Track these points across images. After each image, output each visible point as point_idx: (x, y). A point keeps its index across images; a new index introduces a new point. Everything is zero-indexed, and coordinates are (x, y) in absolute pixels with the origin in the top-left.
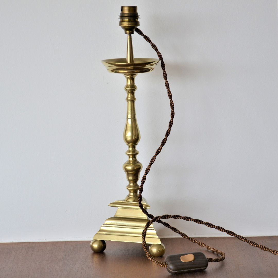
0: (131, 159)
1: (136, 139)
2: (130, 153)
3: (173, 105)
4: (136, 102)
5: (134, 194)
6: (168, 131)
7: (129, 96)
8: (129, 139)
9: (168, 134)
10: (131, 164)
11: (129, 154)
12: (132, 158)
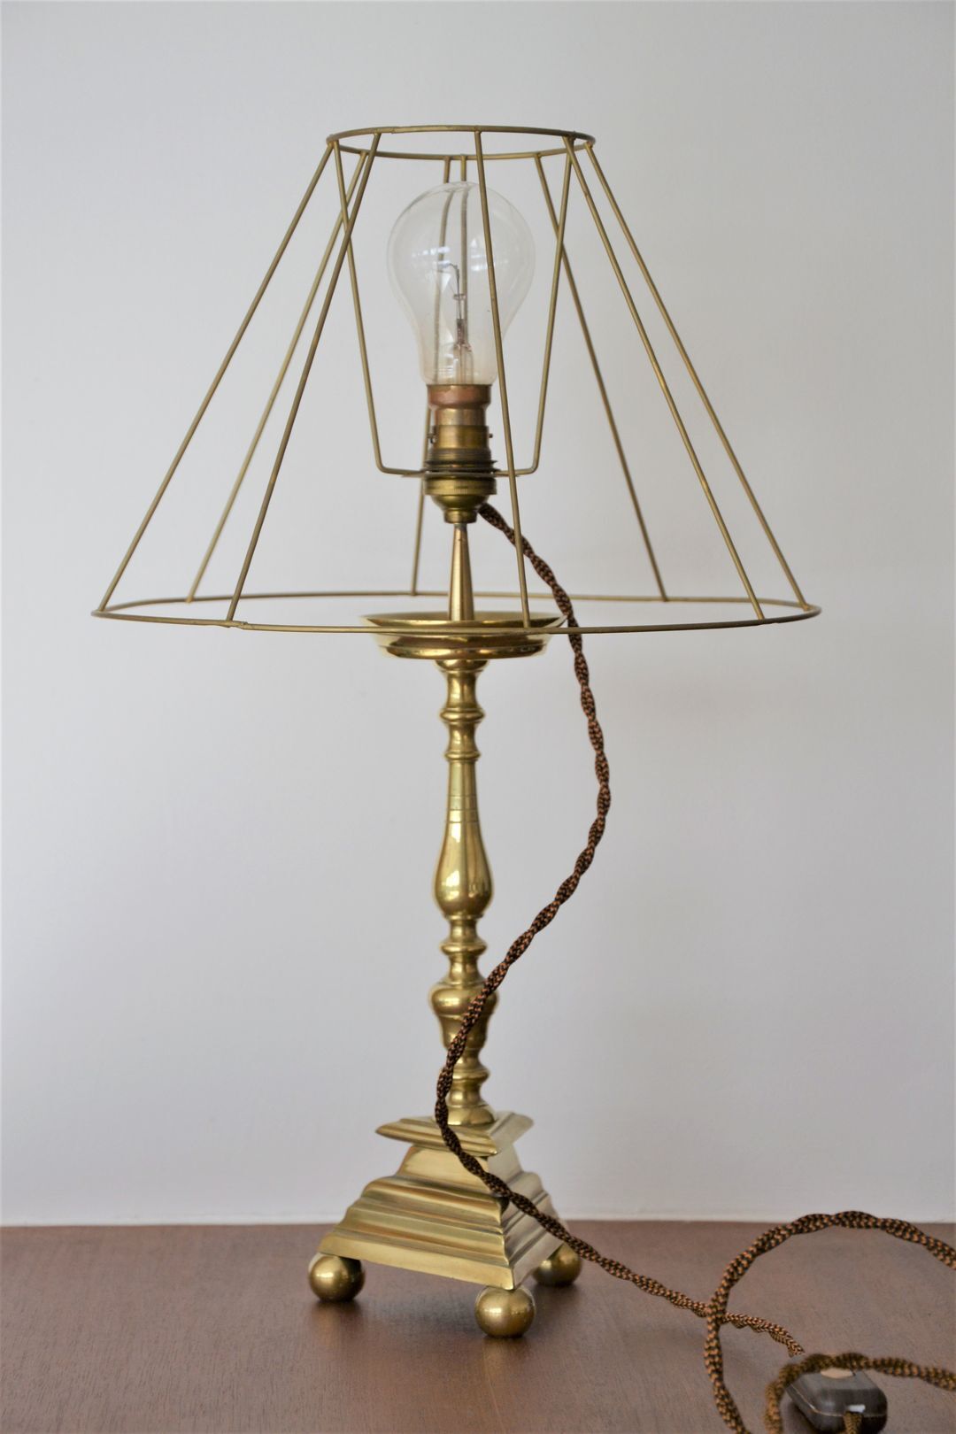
0: (458, 969)
1: (478, 897)
2: (456, 949)
5: (467, 1095)
7: (457, 741)
8: (453, 895)
10: (460, 988)
11: (453, 949)
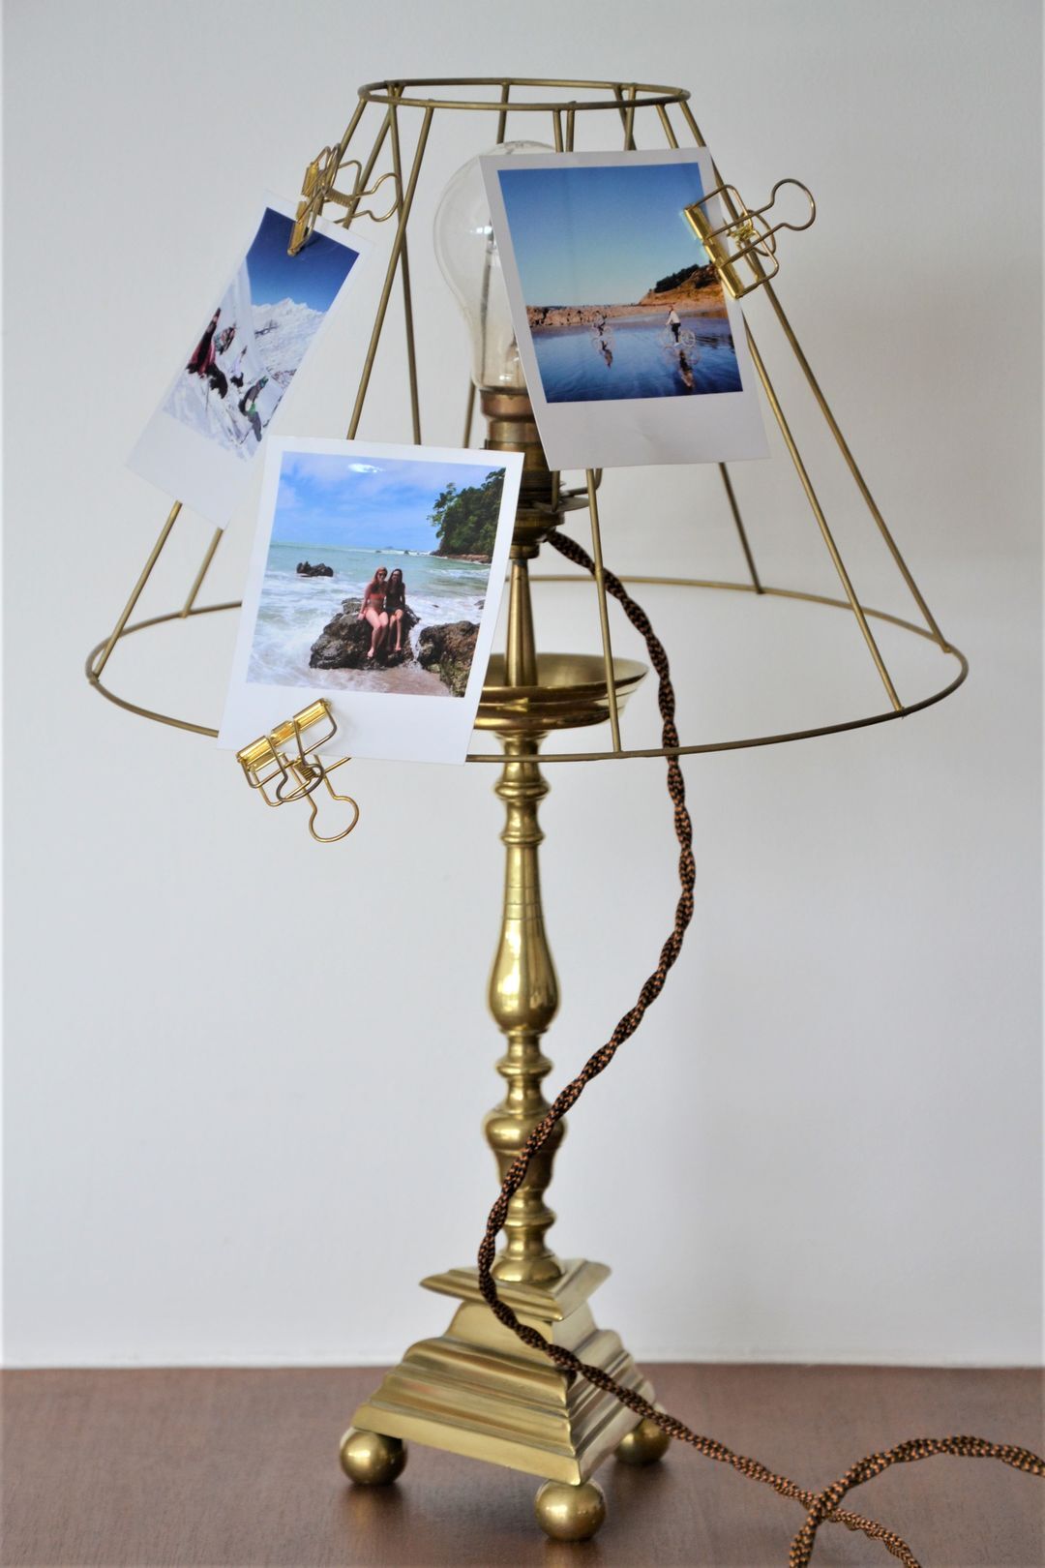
0: (518, 1095)
1: (541, 1007)
2: (516, 1070)
3: (693, 871)
4: (542, 849)
5: (527, 1245)
6: (653, 978)
7: (516, 822)
8: (512, 1005)
9: (650, 992)
10: (520, 1117)
11: (510, 1071)
12: (526, 1088)
